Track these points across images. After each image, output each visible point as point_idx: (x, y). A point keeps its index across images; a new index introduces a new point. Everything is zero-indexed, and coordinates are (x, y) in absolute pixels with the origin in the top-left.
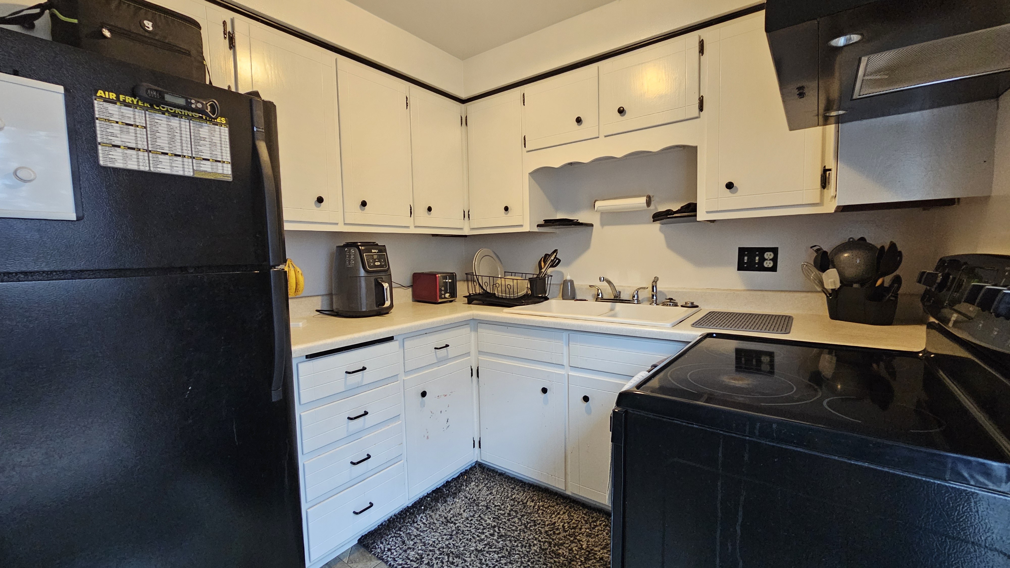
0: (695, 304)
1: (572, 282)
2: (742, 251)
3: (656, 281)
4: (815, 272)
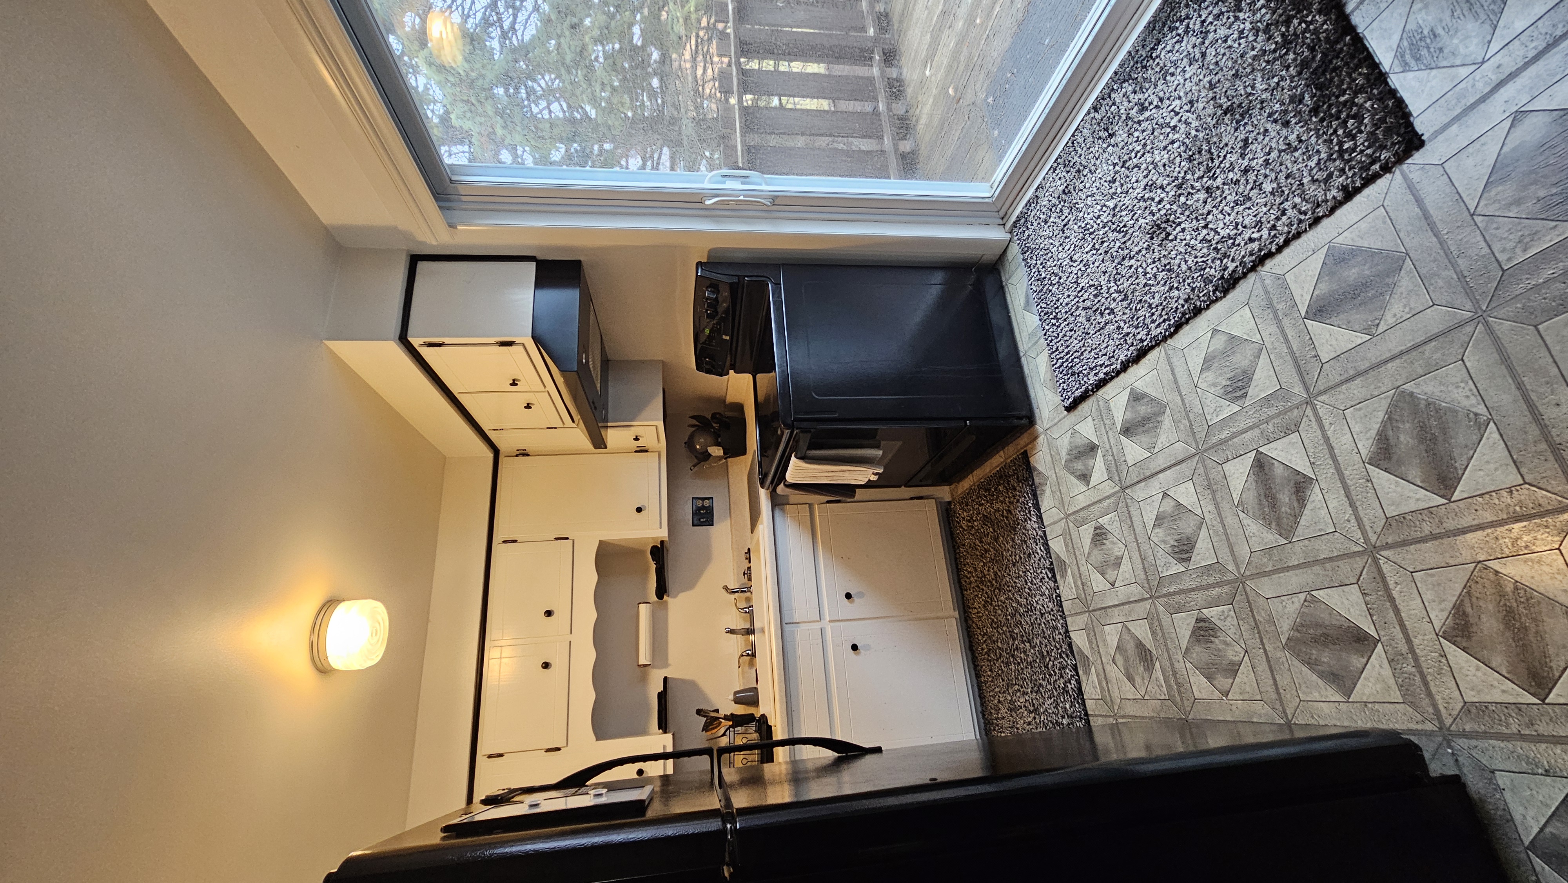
0: (746, 551)
1: (736, 693)
2: (695, 523)
4: (710, 465)
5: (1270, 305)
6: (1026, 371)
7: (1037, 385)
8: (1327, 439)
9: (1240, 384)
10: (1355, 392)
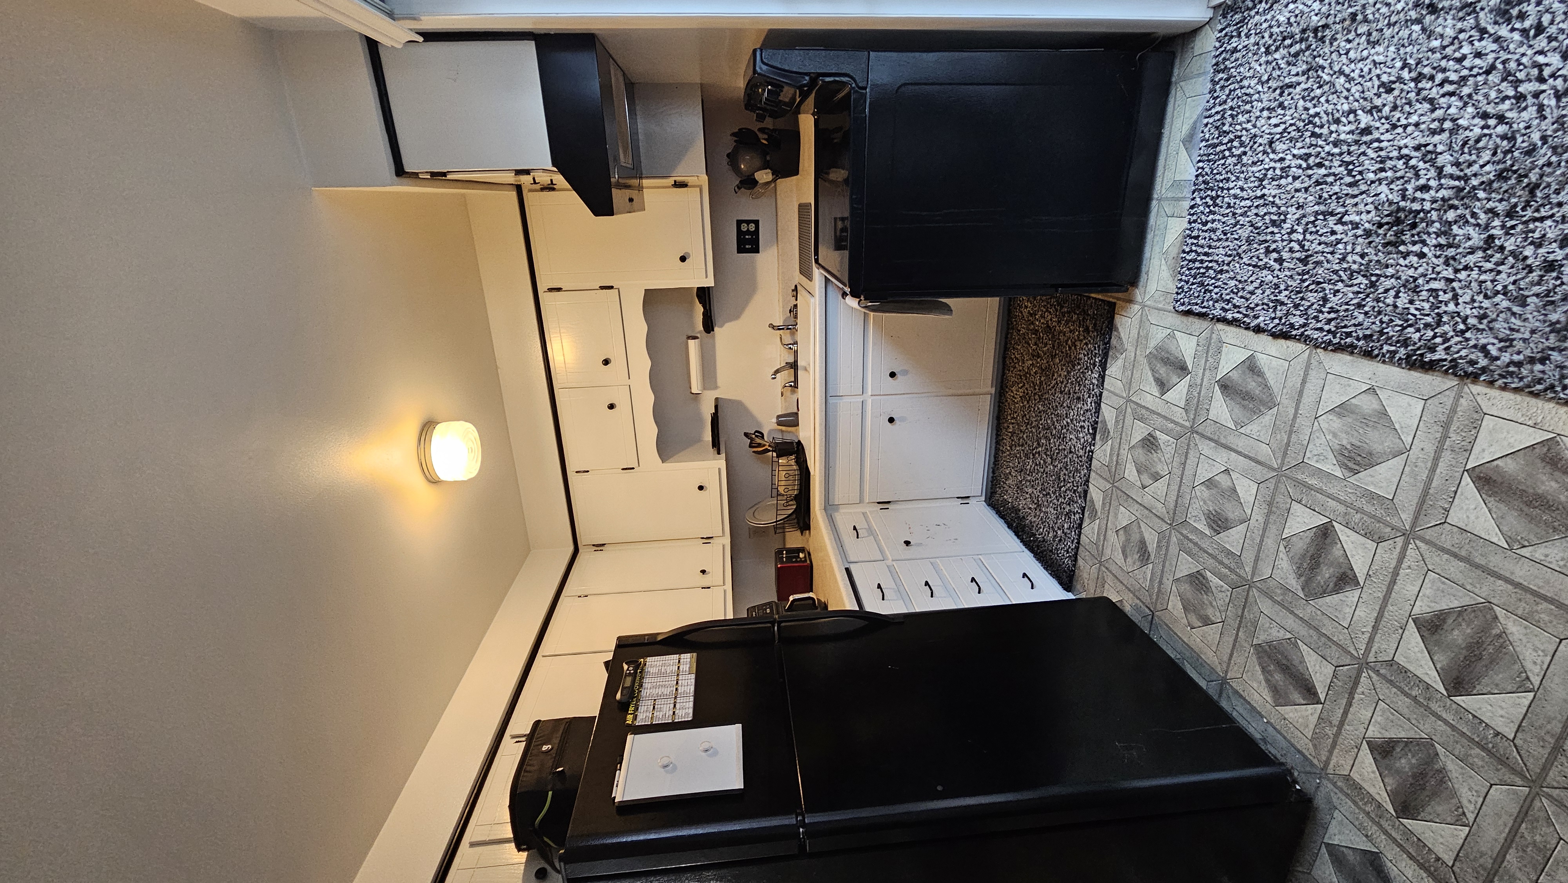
0: (793, 288)
1: (778, 417)
2: (740, 250)
3: (772, 326)
4: (758, 189)
5: (1446, 426)
6: (1152, 221)
7: (1157, 249)
8: (1396, 573)
9: (1359, 458)
10: (1452, 569)
